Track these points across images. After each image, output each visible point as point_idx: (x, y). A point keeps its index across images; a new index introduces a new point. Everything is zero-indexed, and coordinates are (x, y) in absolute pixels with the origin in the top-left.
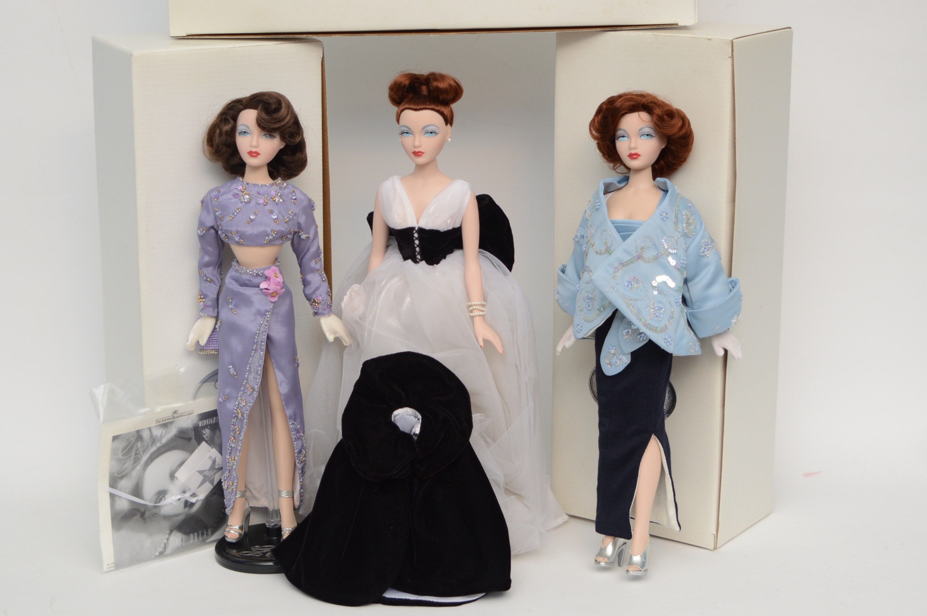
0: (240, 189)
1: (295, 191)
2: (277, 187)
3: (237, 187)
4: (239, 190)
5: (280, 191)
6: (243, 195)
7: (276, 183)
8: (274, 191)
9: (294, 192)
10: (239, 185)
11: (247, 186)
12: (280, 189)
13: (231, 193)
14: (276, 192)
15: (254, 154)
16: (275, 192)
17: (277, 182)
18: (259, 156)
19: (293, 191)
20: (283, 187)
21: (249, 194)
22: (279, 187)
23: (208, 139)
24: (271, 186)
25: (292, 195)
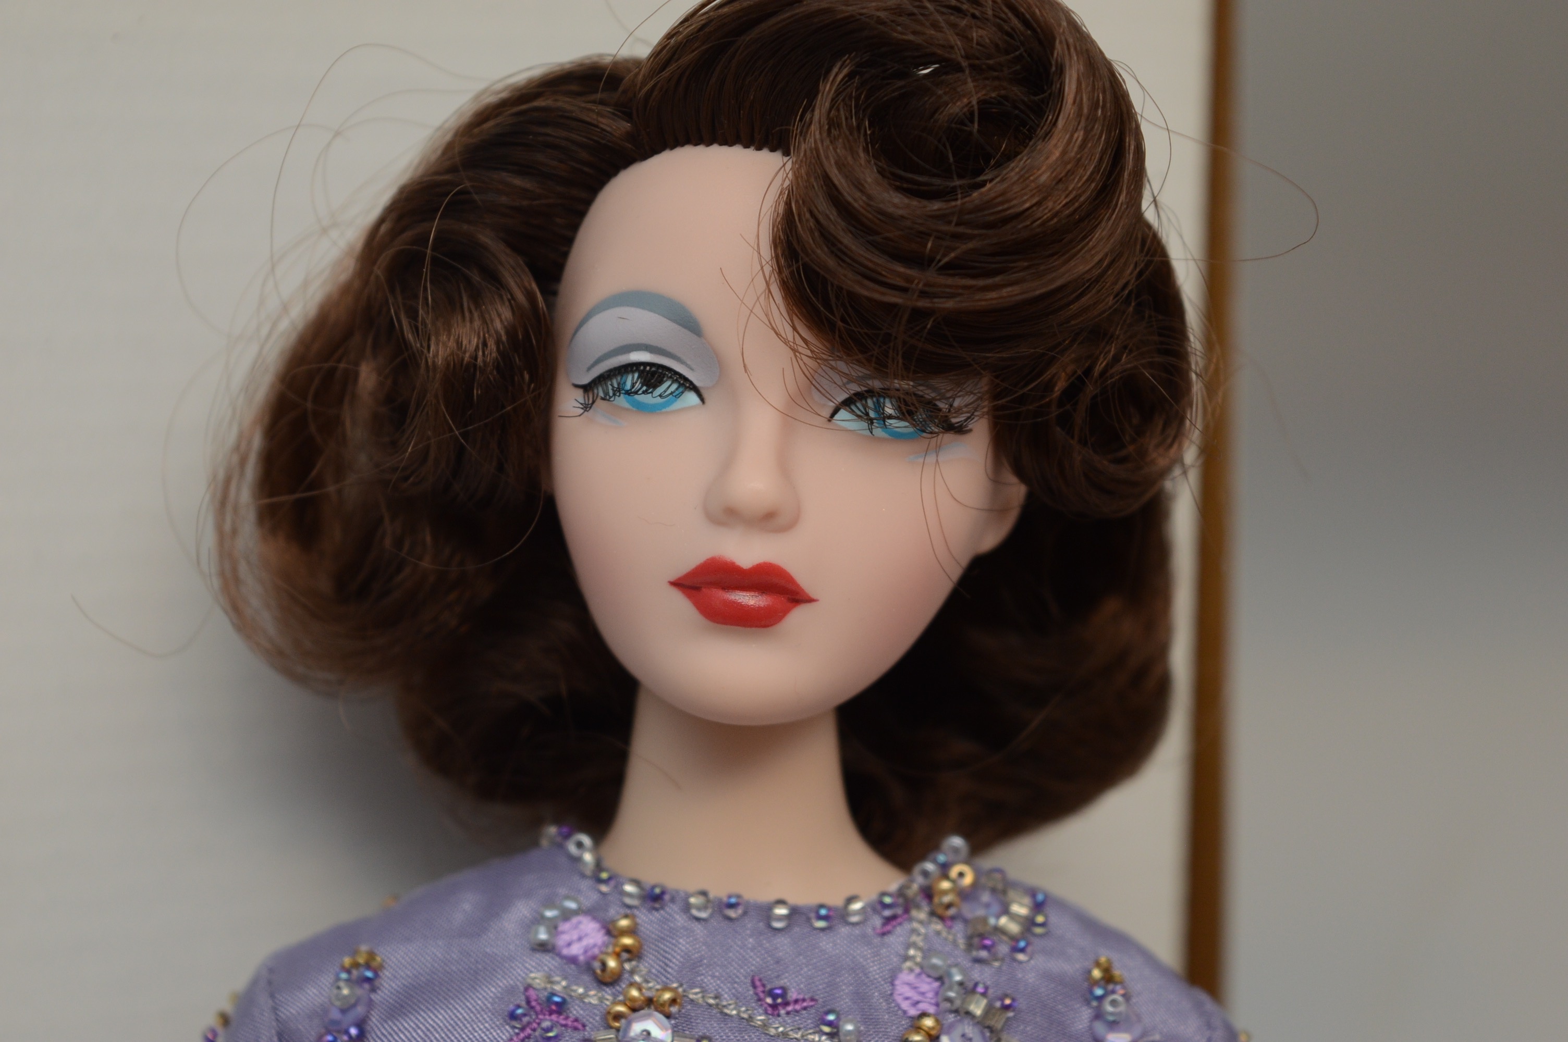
0: (576, 950)
1: (1117, 972)
2: (938, 926)
3: (553, 927)
4: (573, 960)
5: (979, 974)
6: (618, 1017)
7: (929, 893)
8: (925, 970)
9: (1109, 978)
10: (567, 915)
11: (647, 919)
12: (970, 946)
13: (490, 992)
14: (940, 979)
15: (748, 599)
16: (928, 986)
17: (945, 885)
18: (798, 616)
19: (1097, 973)
20: (998, 930)
21: (673, 1001)
22: (959, 927)
23: (269, 460)
24: (888, 920)
25: (1099, 1015)
